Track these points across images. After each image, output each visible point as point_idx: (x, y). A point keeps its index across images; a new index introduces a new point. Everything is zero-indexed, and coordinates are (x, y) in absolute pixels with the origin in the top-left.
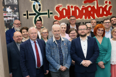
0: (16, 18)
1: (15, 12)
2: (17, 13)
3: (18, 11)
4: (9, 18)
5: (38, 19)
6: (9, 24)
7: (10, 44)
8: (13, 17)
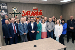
0: (6, 15)
1: (6, 12)
2: (7, 13)
3: (7, 12)
4: (3, 15)
5: (15, 15)
6: (3, 17)
8: (5, 14)
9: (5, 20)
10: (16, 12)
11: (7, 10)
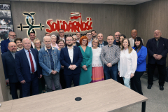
0: (10, 30)
1: (9, 25)
2: (12, 26)
3: (12, 23)
4: (3, 30)
5: (31, 31)
6: (4, 35)
7: (5, 53)
8: (7, 29)
9: (8, 41)
10: (32, 23)
11: (11, 19)
